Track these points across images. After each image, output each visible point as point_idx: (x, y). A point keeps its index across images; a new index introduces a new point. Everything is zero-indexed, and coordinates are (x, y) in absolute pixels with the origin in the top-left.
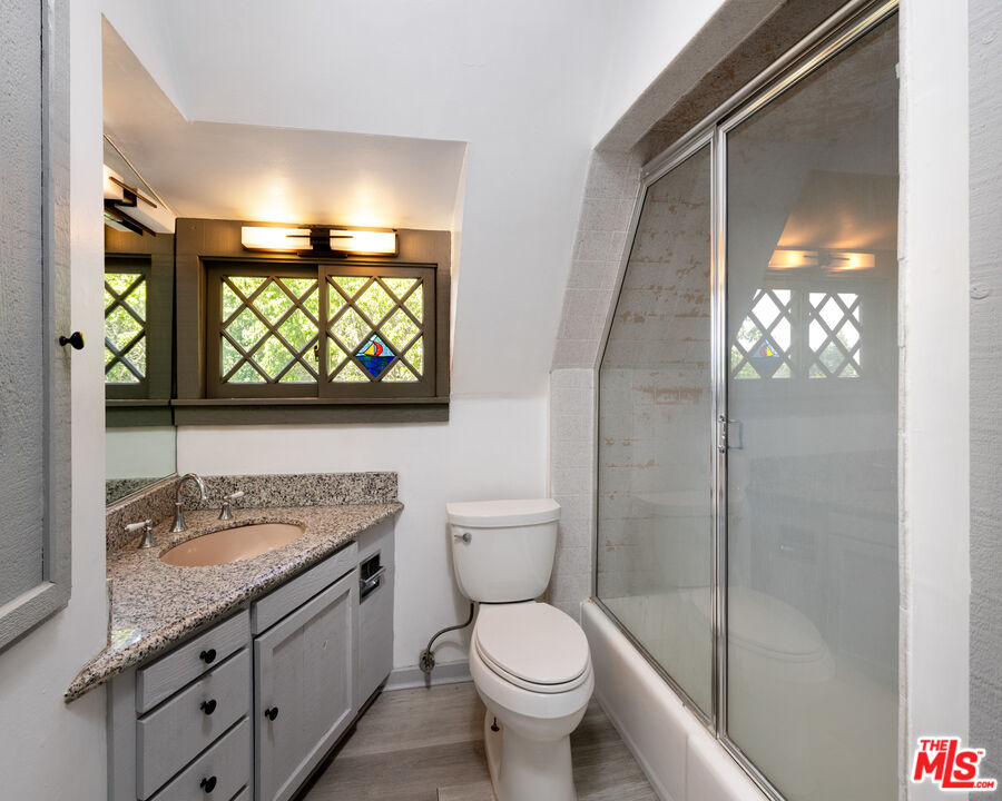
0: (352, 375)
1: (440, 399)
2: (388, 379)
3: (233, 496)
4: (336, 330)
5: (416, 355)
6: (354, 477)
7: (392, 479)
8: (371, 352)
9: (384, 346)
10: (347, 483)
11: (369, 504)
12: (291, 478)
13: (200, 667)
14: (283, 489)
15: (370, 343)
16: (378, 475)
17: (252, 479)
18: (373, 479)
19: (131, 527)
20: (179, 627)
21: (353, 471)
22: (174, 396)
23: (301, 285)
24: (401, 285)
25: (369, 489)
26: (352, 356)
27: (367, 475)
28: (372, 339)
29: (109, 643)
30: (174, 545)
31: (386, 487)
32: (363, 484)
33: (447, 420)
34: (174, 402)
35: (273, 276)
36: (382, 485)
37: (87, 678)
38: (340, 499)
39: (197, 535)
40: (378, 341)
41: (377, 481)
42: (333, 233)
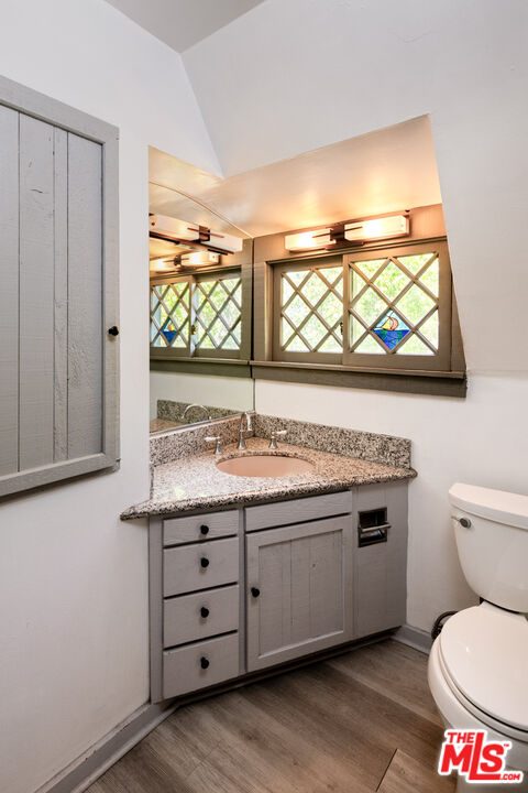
0: (371, 347)
1: (456, 374)
2: (402, 351)
3: (279, 433)
4: (358, 308)
5: (432, 330)
6: (370, 437)
7: (407, 446)
8: (387, 326)
9: (400, 321)
10: (363, 441)
11: (383, 464)
12: (322, 428)
13: (196, 535)
14: (316, 435)
15: (386, 318)
16: (391, 439)
17: (296, 423)
18: (386, 442)
19: (208, 439)
20: (186, 504)
21: (370, 432)
22: (252, 359)
23: (332, 273)
24: (415, 262)
25: (383, 449)
26: (371, 330)
27: (381, 437)
28: (389, 314)
29: (151, 498)
30: (232, 457)
31: (398, 451)
32: (377, 445)
33: (465, 396)
34: (251, 362)
35: (313, 268)
36: (395, 449)
37: (132, 511)
38: (358, 454)
39: (250, 455)
40: (394, 315)
41: (390, 445)
42: (347, 227)
